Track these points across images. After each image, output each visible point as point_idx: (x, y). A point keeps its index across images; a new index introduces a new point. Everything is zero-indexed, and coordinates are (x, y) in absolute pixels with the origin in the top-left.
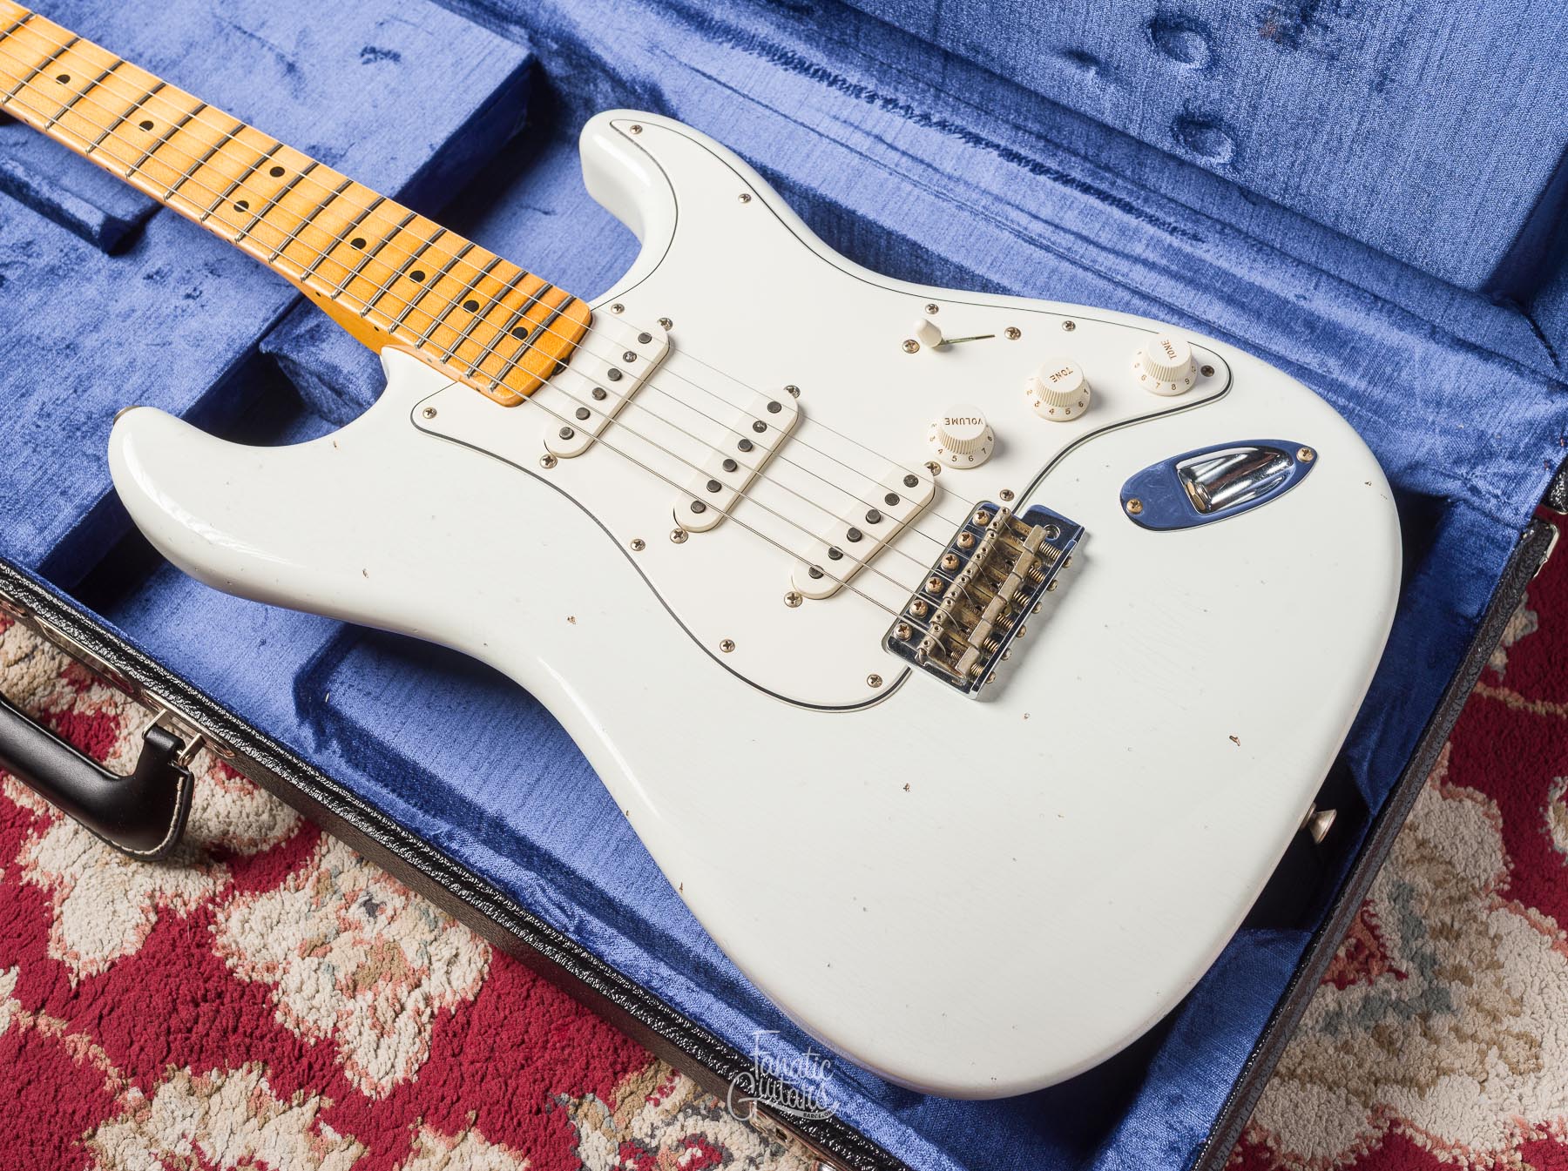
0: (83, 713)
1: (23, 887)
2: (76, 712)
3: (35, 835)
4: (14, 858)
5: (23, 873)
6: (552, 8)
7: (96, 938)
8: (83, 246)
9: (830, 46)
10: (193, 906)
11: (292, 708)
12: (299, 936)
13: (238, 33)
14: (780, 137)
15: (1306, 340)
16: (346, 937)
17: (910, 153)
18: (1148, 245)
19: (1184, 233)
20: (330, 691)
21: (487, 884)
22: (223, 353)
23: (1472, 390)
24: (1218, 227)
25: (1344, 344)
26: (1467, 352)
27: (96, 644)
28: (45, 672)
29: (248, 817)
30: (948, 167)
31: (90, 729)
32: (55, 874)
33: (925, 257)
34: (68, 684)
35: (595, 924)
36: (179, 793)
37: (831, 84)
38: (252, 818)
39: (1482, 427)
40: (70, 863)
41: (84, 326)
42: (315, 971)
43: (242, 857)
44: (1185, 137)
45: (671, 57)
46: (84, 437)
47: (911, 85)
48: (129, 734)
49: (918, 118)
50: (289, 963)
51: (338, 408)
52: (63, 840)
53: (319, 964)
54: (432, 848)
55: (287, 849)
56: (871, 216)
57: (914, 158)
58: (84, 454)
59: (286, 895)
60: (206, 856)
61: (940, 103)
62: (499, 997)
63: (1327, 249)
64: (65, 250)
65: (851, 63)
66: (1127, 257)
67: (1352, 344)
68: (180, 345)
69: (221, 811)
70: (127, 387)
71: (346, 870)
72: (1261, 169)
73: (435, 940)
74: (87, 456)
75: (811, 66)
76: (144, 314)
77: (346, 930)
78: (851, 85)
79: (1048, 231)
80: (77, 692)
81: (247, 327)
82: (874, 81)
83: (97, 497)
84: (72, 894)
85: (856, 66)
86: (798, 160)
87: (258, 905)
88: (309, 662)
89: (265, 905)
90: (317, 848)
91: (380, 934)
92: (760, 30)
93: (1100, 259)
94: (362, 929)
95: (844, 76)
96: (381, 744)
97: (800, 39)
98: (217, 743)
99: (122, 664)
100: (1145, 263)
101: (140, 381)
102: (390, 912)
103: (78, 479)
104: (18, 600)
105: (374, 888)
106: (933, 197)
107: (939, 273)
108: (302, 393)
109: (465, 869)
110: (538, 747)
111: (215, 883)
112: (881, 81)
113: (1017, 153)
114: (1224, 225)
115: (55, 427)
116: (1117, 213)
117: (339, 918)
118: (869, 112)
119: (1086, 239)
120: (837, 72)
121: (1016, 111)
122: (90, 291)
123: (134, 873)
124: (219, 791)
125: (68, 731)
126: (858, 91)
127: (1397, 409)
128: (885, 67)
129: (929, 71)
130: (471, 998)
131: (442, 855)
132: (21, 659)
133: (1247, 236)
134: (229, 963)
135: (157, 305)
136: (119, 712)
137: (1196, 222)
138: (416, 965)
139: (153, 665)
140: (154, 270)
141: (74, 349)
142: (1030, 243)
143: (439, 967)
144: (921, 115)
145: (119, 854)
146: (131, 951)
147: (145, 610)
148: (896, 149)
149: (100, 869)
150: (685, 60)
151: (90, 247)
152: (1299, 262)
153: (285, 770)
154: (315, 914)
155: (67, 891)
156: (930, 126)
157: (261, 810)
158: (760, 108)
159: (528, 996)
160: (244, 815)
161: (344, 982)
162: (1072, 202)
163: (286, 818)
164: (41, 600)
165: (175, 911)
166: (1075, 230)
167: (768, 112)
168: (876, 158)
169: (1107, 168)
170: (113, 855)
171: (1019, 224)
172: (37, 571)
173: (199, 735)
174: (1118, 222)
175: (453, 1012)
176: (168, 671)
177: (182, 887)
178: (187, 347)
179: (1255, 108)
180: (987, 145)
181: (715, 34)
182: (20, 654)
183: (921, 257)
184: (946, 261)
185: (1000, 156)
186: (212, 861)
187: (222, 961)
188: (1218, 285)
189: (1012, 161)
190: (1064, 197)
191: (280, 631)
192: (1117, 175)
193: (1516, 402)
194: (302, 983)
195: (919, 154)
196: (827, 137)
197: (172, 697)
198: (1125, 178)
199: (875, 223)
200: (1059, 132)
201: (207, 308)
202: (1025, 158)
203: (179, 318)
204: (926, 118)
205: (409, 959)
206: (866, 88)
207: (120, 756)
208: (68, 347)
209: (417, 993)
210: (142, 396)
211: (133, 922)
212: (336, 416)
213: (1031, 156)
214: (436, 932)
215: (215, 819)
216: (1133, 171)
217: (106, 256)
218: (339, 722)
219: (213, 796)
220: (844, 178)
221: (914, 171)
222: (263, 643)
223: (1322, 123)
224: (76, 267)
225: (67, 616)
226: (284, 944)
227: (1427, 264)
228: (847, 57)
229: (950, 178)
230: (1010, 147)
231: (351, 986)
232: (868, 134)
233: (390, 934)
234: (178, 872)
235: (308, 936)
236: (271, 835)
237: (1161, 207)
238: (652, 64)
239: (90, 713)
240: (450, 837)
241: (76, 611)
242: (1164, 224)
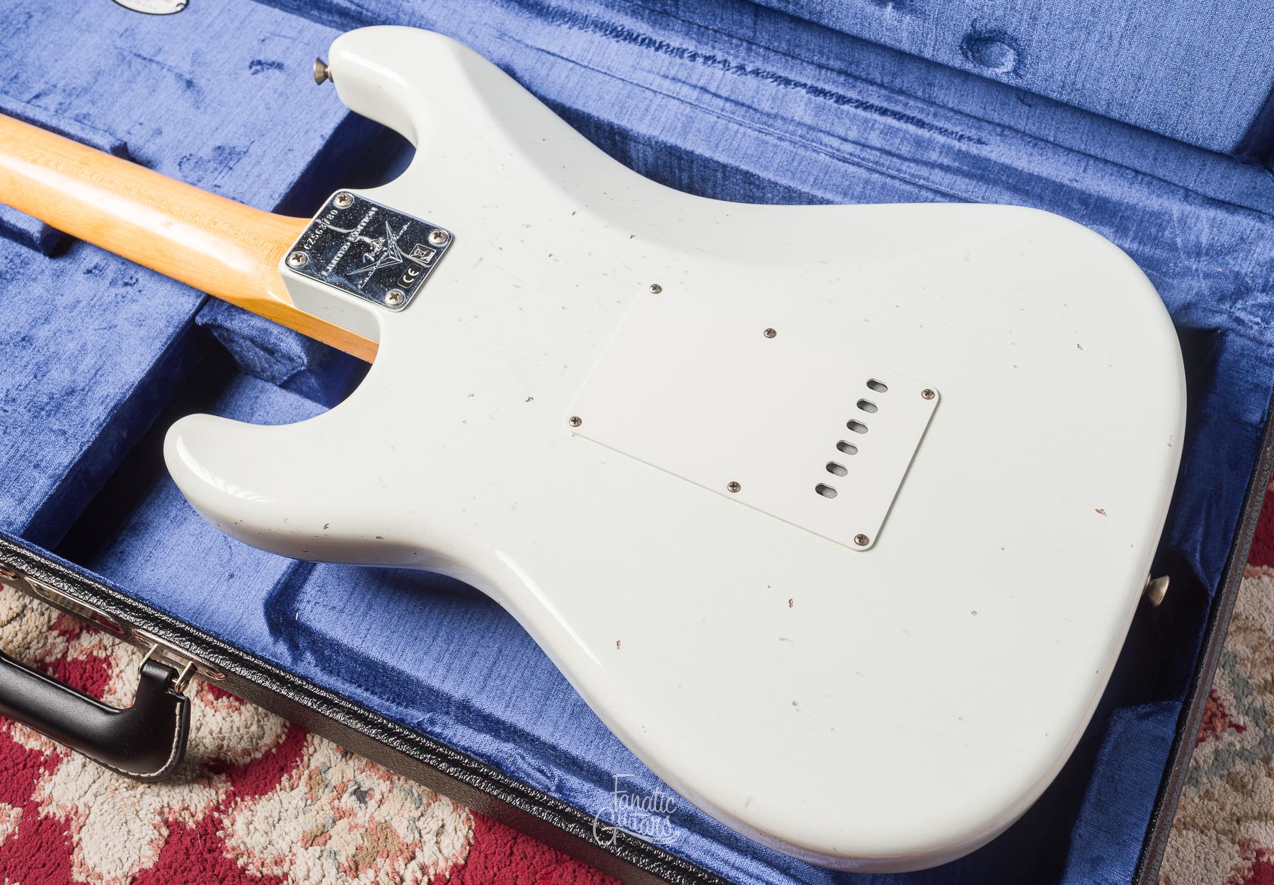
0: (76, 659)
1: (41, 822)
2: (69, 659)
3: (47, 773)
4: (30, 796)
5: (40, 809)
6: (411, 11)
7: (116, 857)
8: (25, 251)
9: (653, 18)
10: (200, 817)
11: (265, 629)
12: (299, 829)
13: (139, 60)
14: (620, 97)
15: (1083, 215)
16: (342, 824)
17: (732, 98)
18: (941, 153)
19: (970, 139)
20: (298, 610)
21: (471, 760)
22: (164, 329)
23: (1225, 239)
24: (999, 130)
25: (1115, 214)
26: (1216, 208)
27: (86, 594)
28: (37, 627)
29: (239, 730)
30: (766, 106)
31: (85, 672)
32: (70, 806)
33: (757, 182)
34: (59, 636)
35: (573, 781)
36: (178, 717)
37: (657, 49)
38: (243, 731)
39: (1236, 269)
40: (83, 793)
41: (36, 320)
42: (319, 858)
43: (238, 766)
44: (973, 53)
45: (518, 41)
46: (49, 416)
47: (725, 42)
48: (121, 672)
49: (734, 70)
50: (294, 855)
51: (270, 366)
52: (73, 774)
53: (322, 851)
54: (418, 735)
55: (278, 754)
56: (707, 154)
57: (737, 103)
58: (51, 430)
59: (283, 794)
60: (206, 770)
61: (753, 54)
62: (486, 857)
63: (1094, 136)
64: (10, 257)
65: (673, 30)
66: (926, 164)
67: (1120, 214)
68: (124, 327)
69: (214, 728)
70: (82, 367)
71: (333, 765)
72: (1041, 72)
73: (422, 815)
74: (54, 431)
75: (638, 36)
76: (88, 304)
77: (341, 818)
78: (674, 48)
79: (857, 150)
80: (68, 641)
81: (182, 305)
82: (694, 42)
83: (68, 466)
84: (87, 821)
85: (677, 31)
86: (639, 114)
87: (259, 807)
88: (275, 588)
89: (266, 806)
90: (304, 749)
91: (372, 817)
92: (591, 11)
93: (904, 168)
94: (355, 815)
95: (667, 41)
96: (350, 650)
97: (627, 14)
98: (208, 667)
99: (112, 609)
100: (942, 167)
101: (93, 362)
102: (378, 796)
103: (48, 452)
104: (8, 564)
105: (360, 778)
106: (757, 133)
107: (770, 195)
108: (236, 357)
109: (449, 749)
110: (490, 635)
111: (217, 793)
112: (699, 42)
113: (822, 89)
114: (1003, 127)
115: (21, 410)
116: (912, 128)
117: (333, 808)
118: (693, 68)
119: (889, 153)
120: (662, 39)
121: (819, 52)
122: (37, 290)
123: (142, 794)
124: (209, 711)
125: (65, 676)
126: (681, 52)
127: (1166, 262)
128: (702, 29)
129: (742, 28)
130: (462, 862)
131: (427, 739)
132: (13, 619)
133: (1024, 134)
134: (240, 863)
135: (99, 294)
136: (109, 653)
137: (979, 128)
138: (409, 840)
139: (140, 606)
140: (92, 266)
141: (29, 341)
142: (844, 162)
143: (429, 839)
144: (737, 67)
145: (126, 780)
146: (149, 864)
147: (121, 561)
148: (720, 97)
149: (110, 795)
150: (529, 42)
151: (32, 252)
152: (1070, 150)
153: (274, 683)
154: (312, 807)
155: (82, 819)
156: (746, 75)
157: (249, 723)
158: (601, 76)
159: (512, 853)
160: (235, 729)
161: (346, 865)
162: (874, 124)
163: (273, 727)
164: (30, 561)
165: (184, 824)
166: (879, 146)
167: (607, 78)
168: (705, 106)
169: (901, 92)
170: (121, 781)
171: (832, 147)
172: (22, 536)
173: (190, 663)
174: (913, 136)
175: (448, 877)
176: (155, 610)
177: (187, 801)
178: (131, 327)
179: (1035, 19)
180: (795, 84)
181: (553, 18)
182: (11, 614)
183: (754, 184)
184: (776, 184)
185: (807, 93)
186: (212, 774)
187: (234, 861)
188: (1004, 178)
189: (818, 95)
190: (866, 121)
191: (245, 564)
192: (909, 96)
193: (1261, 244)
194: (309, 871)
195: (740, 99)
196: (660, 93)
197: (162, 632)
198: (916, 98)
199: (711, 159)
200: (857, 66)
201: (144, 292)
202: (829, 92)
203: (121, 303)
204: (741, 68)
205: (402, 836)
206: (687, 49)
207: (115, 692)
208: (23, 339)
209: (413, 865)
210: (96, 374)
211: (148, 838)
212: (268, 373)
213: (834, 90)
214: (422, 808)
215: (209, 736)
216: (924, 91)
217: (47, 258)
218: (310, 635)
219: (204, 716)
220: (679, 125)
221: (737, 113)
222: (232, 576)
223: (1094, 24)
224: (22, 270)
225: (55, 573)
226: (288, 838)
227: (1187, 135)
228: (668, 25)
229: (768, 115)
230: (815, 85)
231: (353, 867)
232: (695, 87)
233: (380, 816)
234: (182, 788)
235: (307, 829)
236: (261, 743)
237: (948, 119)
238: (503, 48)
239: (82, 658)
240: (432, 722)
241: (64, 567)
242: (952, 133)
